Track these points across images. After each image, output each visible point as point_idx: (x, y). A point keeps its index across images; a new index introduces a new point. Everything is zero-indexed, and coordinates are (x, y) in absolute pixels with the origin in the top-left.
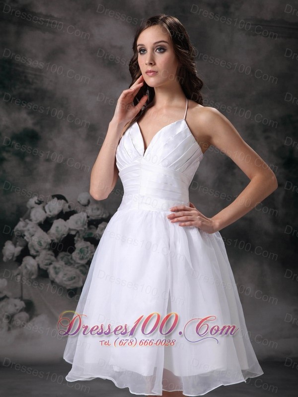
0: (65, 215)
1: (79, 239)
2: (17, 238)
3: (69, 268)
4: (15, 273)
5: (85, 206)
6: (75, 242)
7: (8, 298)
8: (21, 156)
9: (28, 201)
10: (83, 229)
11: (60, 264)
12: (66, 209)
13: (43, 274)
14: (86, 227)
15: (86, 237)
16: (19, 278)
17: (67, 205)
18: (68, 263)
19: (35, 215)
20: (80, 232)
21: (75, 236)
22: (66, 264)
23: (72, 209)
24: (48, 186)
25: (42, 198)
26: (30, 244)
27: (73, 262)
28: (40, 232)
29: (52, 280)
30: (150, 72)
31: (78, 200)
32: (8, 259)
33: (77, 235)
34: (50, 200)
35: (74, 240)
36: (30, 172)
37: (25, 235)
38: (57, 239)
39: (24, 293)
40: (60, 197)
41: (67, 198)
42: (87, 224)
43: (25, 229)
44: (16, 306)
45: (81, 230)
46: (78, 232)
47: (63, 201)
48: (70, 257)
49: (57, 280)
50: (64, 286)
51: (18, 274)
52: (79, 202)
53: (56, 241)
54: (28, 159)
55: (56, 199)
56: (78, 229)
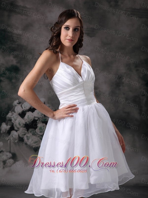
1: (39, 122)
3: (34, 137)
6: (37, 124)
7: (3, 152)
8: (10, 79)
9: (13, 102)
10: (42, 117)
11: (29, 135)
13: (21, 140)
15: (43, 121)
16: (9, 141)
18: (34, 134)
19: (17, 109)
20: (40, 119)
21: (37, 120)
22: (33, 135)
26: (14, 124)
27: (36, 134)
28: (19, 119)
29: (26, 143)
32: (3, 132)
33: (38, 120)
35: (37, 122)
37: (12, 120)
39: (11, 149)
44: (7, 156)
45: (41, 117)
46: (39, 118)
48: (35, 131)
49: (28, 143)
50: (32, 146)
53: (28, 123)
54: (13, 81)
56: (39, 117)
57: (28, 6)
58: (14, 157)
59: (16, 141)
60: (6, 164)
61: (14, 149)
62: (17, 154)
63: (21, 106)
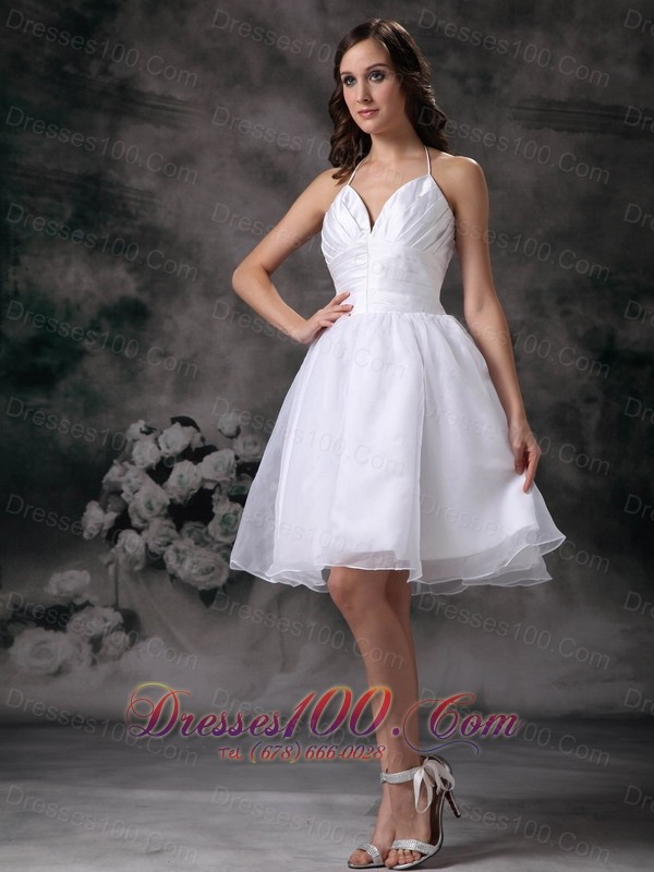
0: (194, 454)
1: (221, 497)
2: (107, 497)
3: (202, 551)
4: (105, 559)
5: (232, 437)
6: (214, 504)
7: (93, 606)
9: (128, 427)
10: (228, 480)
11: (186, 543)
12: (197, 444)
13: (155, 563)
14: (233, 476)
15: (233, 494)
16: (111, 569)
17: (198, 436)
18: (201, 542)
19: (140, 454)
20: (223, 486)
21: (213, 492)
22: (197, 544)
23: (207, 443)
24: (164, 400)
25: (153, 422)
26: (131, 506)
27: (209, 540)
28: (149, 485)
29: (172, 572)
30: (367, 112)
31: (219, 427)
33: (217, 490)
34: (168, 427)
35: (211, 499)
36: (131, 374)
37: (122, 492)
38: (181, 497)
39: (120, 598)
40: (186, 422)
41: (199, 424)
42: (234, 471)
43: (122, 479)
44: (105, 620)
45: (225, 482)
46: (218, 485)
47: (191, 429)
48: (204, 531)
49: (181, 574)
50: (193, 584)
51: (110, 563)
52: (220, 430)
53: (179, 501)
55: (177, 425)
56: (219, 480)
57: (179, 96)
58: (131, 623)
59: (138, 568)
60: (102, 651)
61: (132, 596)
62: (142, 614)
63: (156, 441)
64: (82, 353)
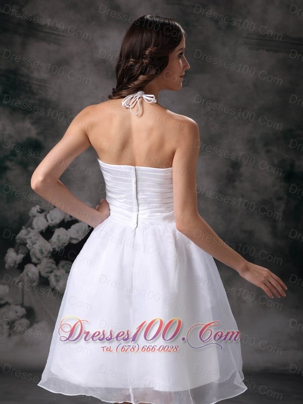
0: (66, 224)
2: (19, 246)
4: (17, 280)
7: (9, 304)
8: (24, 165)
9: (30, 209)
11: (60, 272)
13: (44, 282)
16: (20, 284)
19: (37, 224)
22: (66, 272)
25: (44, 206)
26: (32, 251)
29: (53, 287)
37: (27, 244)
39: (25, 300)
44: (17, 312)
51: (20, 281)
53: (57, 249)
56: (79, 238)
58: (30, 314)
59: (35, 284)
60: (14, 329)
61: (31, 299)
62: (36, 309)
63: (46, 217)
64: (6, 169)
